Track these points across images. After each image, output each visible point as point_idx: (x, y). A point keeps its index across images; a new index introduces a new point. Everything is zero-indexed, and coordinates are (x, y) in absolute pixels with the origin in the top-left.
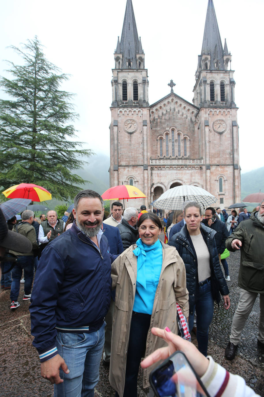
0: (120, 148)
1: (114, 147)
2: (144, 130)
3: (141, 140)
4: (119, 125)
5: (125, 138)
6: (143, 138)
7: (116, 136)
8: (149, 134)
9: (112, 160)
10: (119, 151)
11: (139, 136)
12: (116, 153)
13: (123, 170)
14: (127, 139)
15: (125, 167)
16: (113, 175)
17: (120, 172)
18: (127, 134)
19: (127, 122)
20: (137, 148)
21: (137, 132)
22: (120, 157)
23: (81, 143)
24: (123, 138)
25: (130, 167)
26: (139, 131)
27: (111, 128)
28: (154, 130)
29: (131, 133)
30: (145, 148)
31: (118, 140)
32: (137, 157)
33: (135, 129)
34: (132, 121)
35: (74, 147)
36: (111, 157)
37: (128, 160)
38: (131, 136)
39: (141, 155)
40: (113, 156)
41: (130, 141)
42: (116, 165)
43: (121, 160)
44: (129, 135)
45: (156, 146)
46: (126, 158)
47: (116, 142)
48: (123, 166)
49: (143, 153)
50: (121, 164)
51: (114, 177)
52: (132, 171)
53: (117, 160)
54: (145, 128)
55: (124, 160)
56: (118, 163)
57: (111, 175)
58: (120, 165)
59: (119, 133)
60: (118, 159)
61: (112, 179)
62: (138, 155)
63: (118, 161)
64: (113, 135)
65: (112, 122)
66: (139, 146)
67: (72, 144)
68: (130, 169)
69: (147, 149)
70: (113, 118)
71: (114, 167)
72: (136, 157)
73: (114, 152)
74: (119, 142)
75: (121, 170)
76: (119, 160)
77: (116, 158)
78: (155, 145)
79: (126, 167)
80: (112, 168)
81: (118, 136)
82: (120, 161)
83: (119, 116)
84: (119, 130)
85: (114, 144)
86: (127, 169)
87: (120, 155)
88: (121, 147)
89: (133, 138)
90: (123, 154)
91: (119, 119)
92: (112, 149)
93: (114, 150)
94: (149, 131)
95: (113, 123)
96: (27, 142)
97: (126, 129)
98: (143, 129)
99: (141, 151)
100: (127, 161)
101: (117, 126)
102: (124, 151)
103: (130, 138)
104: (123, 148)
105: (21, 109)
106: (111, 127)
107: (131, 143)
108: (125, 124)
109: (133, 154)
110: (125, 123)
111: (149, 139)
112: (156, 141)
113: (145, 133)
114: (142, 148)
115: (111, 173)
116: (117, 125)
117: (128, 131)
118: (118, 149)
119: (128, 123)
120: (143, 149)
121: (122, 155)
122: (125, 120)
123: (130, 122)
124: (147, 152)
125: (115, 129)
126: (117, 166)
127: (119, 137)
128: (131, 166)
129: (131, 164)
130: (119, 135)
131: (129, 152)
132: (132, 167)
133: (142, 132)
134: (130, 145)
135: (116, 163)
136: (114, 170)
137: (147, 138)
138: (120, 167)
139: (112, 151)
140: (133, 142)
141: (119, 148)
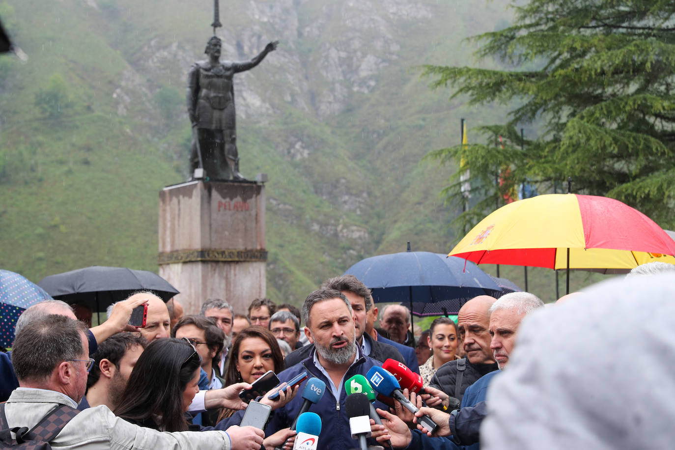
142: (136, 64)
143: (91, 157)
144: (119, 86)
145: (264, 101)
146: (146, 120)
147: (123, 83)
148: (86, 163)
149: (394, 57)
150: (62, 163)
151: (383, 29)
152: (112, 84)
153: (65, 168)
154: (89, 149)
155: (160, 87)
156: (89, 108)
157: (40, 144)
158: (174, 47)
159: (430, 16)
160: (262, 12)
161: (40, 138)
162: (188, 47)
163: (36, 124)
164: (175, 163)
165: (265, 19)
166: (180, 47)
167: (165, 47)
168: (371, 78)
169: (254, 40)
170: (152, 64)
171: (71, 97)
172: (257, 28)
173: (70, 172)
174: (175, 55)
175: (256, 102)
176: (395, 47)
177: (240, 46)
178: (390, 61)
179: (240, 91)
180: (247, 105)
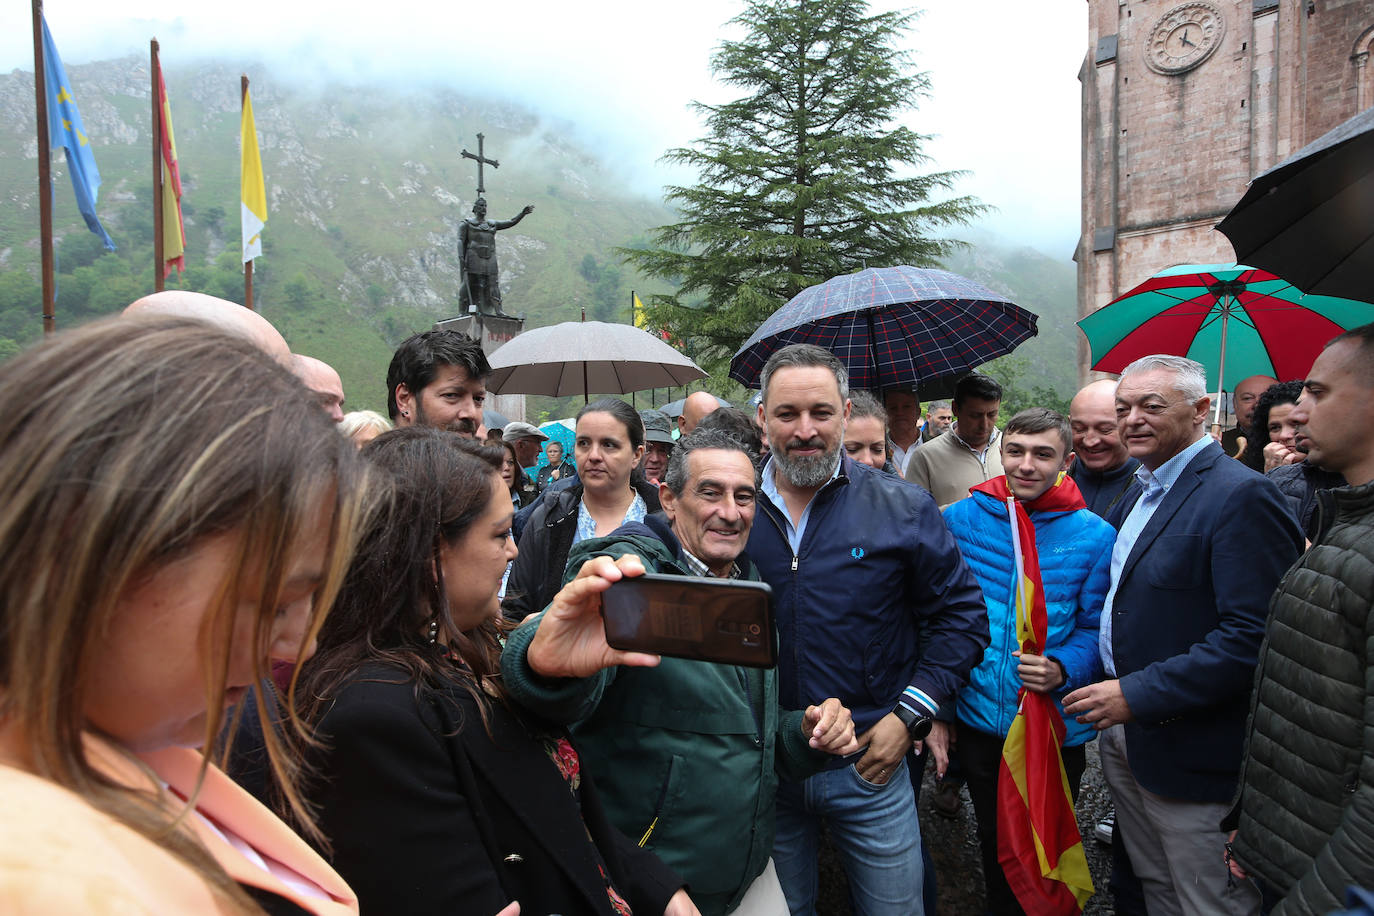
0: (1129, 152)
1: (1098, 154)
2: (1258, 38)
3: (1238, 91)
4: (1123, 49)
5: (1152, 101)
6: (1253, 74)
7: (1106, 105)
8: (1288, 45)
9: (1090, 209)
10: (1123, 165)
11: (1227, 73)
12: (1106, 179)
13: (1139, 243)
14: (1162, 105)
15: (1150, 231)
16: (1094, 269)
17: (1123, 256)
18: (1164, 81)
19: (1164, 27)
20: (1213, 134)
21: (1217, 58)
22: (1129, 191)
23: (946, 174)
24: (1140, 103)
25: (1176, 227)
26: (1228, 48)
27: (1087, 75)
28: (1332, 12)
29: (1182, 74)
30: (1264, 119)
31: (1116, 120)
32: (1215, 174)
33: (1210, 45)
34: (1191, 12)
35: (922, 194)
36: (1084, 198)
37: (1166, 195)
38: (1183, 86)
39: (1235, 163)
40: (1093, 192)
41: (1180, 108)
42: (1104, 229)
43: (1129, 204)
44: (1177, 81)
45: (1342, 95)
46: (1159, 191)
47: (1107, 130)
48: (1138, 228)
49: (1248, 148)
50: (1130, 218)
51: (1096, 282)
52: (1185, 241)
53: (1111, 207)
54: (1267, 22)
55: (1148, 200)
56: (1117, 217)
57: (1084, 272)
58: (1123, 223)
59: (1123, 87)
60: (1117, 199)
61: (1087, 288)
62: (1218, 165)
63: (1117, 209)
64: (1096, 105)
65: (1091, 49)
66: (1228, 121)
67: (917, 188)
68: (1175, 236)
69: (1275, 127)
70: (1096, 31)
71: (1096, 240)
72: (1207, 177)
73: (1098, 175)
74: (1124, 125)
75: (1131, 245)
76: (1122, 205)
77: (1107, 199)
78: (1337, 90)
79: (1157, 230)
80: (1088, 244)
81: (1116, 101)
82: (1128, 210)
83: (1125, 11)
84: (1123, 76)
85: (1097, 141)
86: (1159, 238)
87: (1123, 185)
88: (1133, 145)
89: (1197, 89)
90: (1143, 174)
91: (1126, 28)
92: (1089, 164)
93: (1099, 167)
94: (1289, 30)
95: (1095, 51)
96: (781, 211)
97: (1159, 61)
98: (1253, 30)
99: (1238, 139)
100: (1161, 202)
101: (1114, 60)
102: (1145, 160)
103: (1182, 96)
104: (1143, 148)
105: (765, 117)
106: (1087, 71)
107: (1183, 117)
108: (1156, 40)
109: (1193, 163)
110: (1157, 30)
111: (1287, 72)
112: (1347, 65)
113: (1264, 45)
114: (1246, 125)
115: (1085, 267)
116: (1111, 54)
117: (1167, 66)
118: (1116, 157)
119: (1174, 25)
120: (1250, 131)
121: (1137, 182)
122: (1154, 20)
123: (1182, 21)
124: (1275, 138)
125: (1106, 74)
126: (1110, 232)
127: (1123, 107)
128: (1179, 221)
129: (1178, 214)
130: (1124, 95)
131: (1174, 162)
132: (1184, 225)
133: (1246, 49)
134: (1180, 126)
135: (1108, 222)
136: (1097, 253)
137: (1276, 69)
138: (1123, 236)
139: (1090, 171)
140: (1193, 110)
141: (1122, 152)
142: (354, 268)
143: (325, 328)
144: (342, 283)
145: (438, 296)
146: (360, 305)
147: (345, 281)
148: (321, 332)
149: (522, 272)
150: (304, 331)
152: (338, 281)
153: (306, 335)
154: (322, 323)
155: (370, 284)
156: (322, 296)
157: (289, 319)
158: (379, 259)
159: (544, 248)
160: (438, 240)
161: (289, 314)
162: (388, 259)
163: (286, 306)
164: (381, 333)
166: (383, 259)
167: (373, 259)
168: (507, 284)
169: (432, 257)
170: (364, 269)
171: (310, 288)
172: (434, 249)
173: (309, 338)
174: (380, 264)
175: (433, 296)
176: (523, 267)
177: (422, 260)
178: (519, 275)
179: (423, 289)
180: (428, 299)
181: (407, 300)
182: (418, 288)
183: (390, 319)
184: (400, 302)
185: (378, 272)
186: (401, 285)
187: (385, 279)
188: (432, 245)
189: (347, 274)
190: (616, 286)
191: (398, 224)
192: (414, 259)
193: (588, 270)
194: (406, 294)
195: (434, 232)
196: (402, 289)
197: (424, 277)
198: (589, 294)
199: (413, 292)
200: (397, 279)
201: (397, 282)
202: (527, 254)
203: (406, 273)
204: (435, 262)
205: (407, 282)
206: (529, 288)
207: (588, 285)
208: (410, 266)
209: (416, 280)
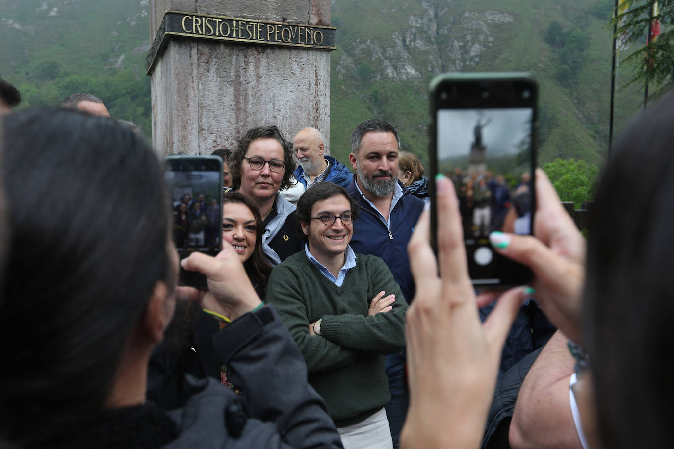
142: (349, 52)
144: (339, 64)
145: (416, 71)
146: (353, 82)
147: (342, 62)
149: (491, 44)
151: (484, 28)
155: (361, 63)
158: (369, 42)
159: (512, 20)
160: (417, 21)
162: (376, 42)
165: (419, 25)
166: (372, 42)
167: (364, 42)
168: (476, 56)
169: (412, 37)
170: (357, 52)
174: (369, 47)
175: (412, 71)
176: (491, 39)
177: (404, 41)
178: (488, 47)
179: (404, 65)
180: (407, 73)
181: (390, 75)
182: (399, 64)
183: (376, 92)
184: (385, 77)
185: (368, 52)
186: (386, 62)
187: (373, 59)
188: (411, 27)
189: (344, 57)
190: (582, 50)
191: (384, 11)
192: (397, 40)
193: (554, 37)
194: (390, 72)
195: (413, 15)
196: (386, 66)
197: (405, 55)
198: (554, 60)
199: (395, 68)
200: (382, 58)
201: (383, 60)
202: (497, 28)
203: (390, 52)
204: (414, 41)
205: (391, 60)
206: (496, 58)
207: (553, 51)
208: (394, 46)
209: (398, 58)
